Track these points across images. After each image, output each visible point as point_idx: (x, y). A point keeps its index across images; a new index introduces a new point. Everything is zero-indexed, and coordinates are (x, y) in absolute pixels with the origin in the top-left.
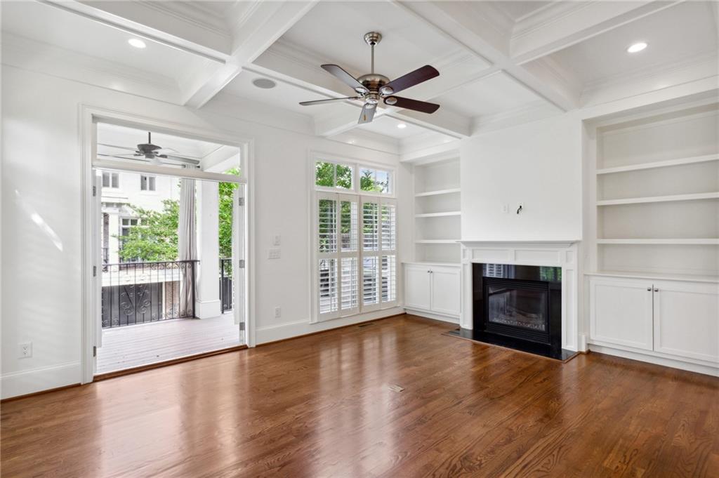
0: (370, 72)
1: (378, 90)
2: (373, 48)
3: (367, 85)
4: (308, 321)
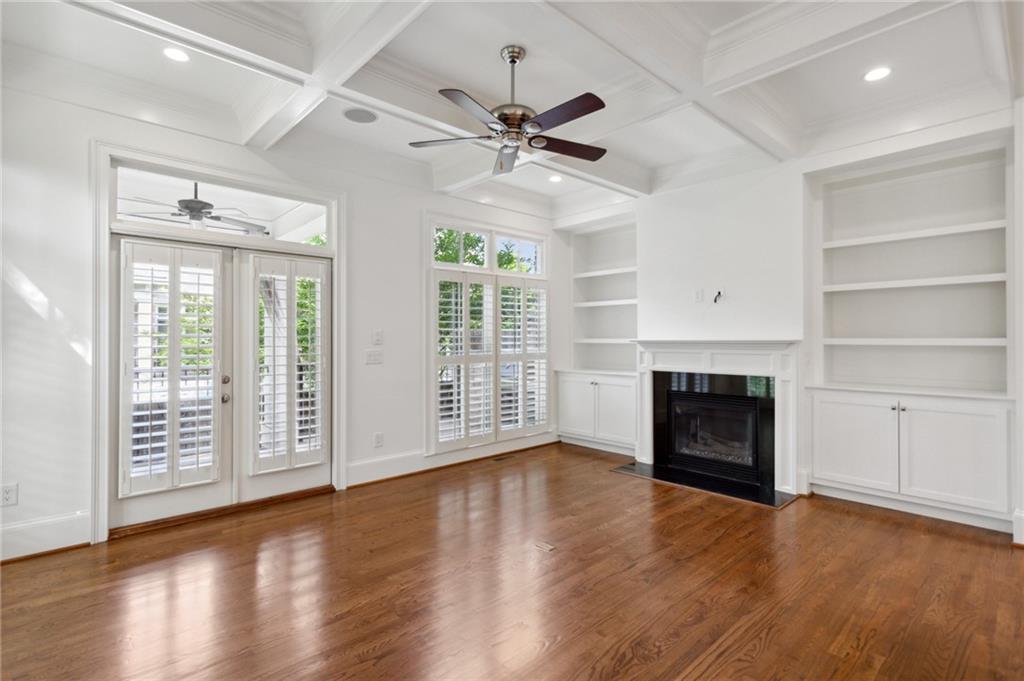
1: (520, 127)
2: (513, 67)
3: (505, 119)
4: (422, 452)
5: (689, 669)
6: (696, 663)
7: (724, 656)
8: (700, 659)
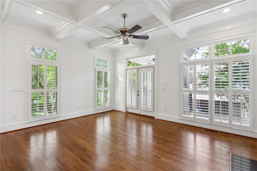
0: (123, 27)
1: (125, 33)
2: (125, 19)
3: (121, 31)
4: (178, 117)
5: (74, 155)
6: (75, 156)
7: (76, 161)
8: (76, 156)
